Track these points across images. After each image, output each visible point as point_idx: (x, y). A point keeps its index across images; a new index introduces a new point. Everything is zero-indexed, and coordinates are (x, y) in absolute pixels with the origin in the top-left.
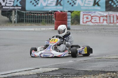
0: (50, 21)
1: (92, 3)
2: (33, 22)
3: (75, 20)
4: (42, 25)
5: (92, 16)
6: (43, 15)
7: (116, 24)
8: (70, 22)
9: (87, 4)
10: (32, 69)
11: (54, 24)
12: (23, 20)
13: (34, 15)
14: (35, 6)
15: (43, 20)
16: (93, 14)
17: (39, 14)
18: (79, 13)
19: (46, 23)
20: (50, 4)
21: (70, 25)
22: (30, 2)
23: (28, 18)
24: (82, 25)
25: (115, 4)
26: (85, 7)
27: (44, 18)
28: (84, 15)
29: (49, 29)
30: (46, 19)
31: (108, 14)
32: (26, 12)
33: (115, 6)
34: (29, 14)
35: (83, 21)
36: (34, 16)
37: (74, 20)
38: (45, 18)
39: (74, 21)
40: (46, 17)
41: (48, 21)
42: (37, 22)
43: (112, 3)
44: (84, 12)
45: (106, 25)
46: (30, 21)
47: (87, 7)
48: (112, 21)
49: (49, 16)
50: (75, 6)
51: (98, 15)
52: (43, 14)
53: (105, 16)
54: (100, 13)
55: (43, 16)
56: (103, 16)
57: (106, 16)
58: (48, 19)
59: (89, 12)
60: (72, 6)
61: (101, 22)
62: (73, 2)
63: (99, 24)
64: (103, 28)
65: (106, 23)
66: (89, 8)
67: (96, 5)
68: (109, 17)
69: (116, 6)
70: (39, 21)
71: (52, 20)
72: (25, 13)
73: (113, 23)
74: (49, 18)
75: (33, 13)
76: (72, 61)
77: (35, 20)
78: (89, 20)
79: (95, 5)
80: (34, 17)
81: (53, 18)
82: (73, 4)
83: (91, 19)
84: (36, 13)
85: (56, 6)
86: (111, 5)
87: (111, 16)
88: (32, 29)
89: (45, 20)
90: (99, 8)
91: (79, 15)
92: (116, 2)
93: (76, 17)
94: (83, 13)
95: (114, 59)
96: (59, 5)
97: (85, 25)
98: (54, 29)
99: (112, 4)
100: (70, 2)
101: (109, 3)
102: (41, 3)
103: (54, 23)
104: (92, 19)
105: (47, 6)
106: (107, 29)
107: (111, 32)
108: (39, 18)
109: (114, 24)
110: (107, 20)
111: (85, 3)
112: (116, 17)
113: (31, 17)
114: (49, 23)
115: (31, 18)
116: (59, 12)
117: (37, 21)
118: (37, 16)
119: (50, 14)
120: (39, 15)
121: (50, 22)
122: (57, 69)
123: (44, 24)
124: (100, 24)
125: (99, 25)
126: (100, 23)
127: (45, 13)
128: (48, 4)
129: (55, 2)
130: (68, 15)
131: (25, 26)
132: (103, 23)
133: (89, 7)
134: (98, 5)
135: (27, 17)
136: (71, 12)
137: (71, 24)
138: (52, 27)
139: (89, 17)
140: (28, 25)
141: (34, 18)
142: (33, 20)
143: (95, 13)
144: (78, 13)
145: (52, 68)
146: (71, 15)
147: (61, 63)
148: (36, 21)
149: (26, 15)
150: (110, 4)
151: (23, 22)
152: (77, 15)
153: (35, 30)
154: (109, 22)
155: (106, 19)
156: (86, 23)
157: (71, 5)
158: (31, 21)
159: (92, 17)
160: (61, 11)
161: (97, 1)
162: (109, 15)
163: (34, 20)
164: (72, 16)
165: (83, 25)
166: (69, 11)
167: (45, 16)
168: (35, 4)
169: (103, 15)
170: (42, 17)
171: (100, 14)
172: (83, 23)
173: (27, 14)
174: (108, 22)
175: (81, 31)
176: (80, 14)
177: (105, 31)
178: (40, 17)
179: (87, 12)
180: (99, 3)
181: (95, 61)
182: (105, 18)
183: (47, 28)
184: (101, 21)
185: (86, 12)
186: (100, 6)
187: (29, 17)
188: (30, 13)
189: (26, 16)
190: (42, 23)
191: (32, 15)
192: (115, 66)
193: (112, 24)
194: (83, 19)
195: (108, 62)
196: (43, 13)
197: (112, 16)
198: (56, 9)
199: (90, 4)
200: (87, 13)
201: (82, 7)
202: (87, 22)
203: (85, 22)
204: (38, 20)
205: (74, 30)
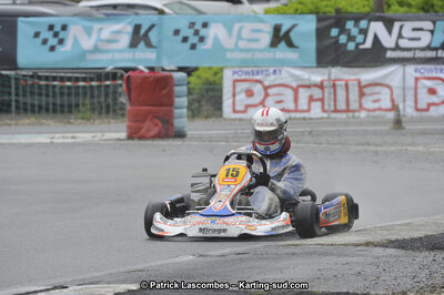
0: (108, 106)
1: (267, 38)
2: (44, 111)
3: (203, 103)
4: (79, 121)
5: (266, 83)
6: (82, 84)
7: (356, 114)
8: (185, 111)
9: (250, 40)
10: (38, 289)
11: (126, 119)
12: (9, 105)
13: (47, 86)
14: (52, 49)
15: (84, 105)
16: (272, 77)
17: (69, 79)
18: (219, 76)
19: (96, 113)
20: (109, 41)
21: (185, 119)
22: (32, 34)
23: (24, 96)
24: (230, 120)
25: (351, 38)
26: (242, 50)
27: (88, 96)
28: (235, 81)
29: (108, 136)
30: (96, 100)
31: (326, 77)
32: (19, 72)
33: (351, 46)
34: (30, 82)
35: (234, 103)
36: (47, 90)
37: (199, 102)
38: (92, 97)
39: (200, 106)
40: (96, 93)
41: (104, 105)
42: (62, 112)
43: (339, 34)
44: (237, 70)
45: (322, 118)
46: (33, 105)
47: (248, 50)
48: (342, 105)
49: (107, 86)
50: (201, 47)
51: (290, 79)
52: (84, 79)
53: (316, 86)
54: (298, 72)
55: (84, 87)
56: (307, 83)
57: (321, 86)
58: (103, 99)
59: (255, 69)
60: (193, 47)
61: (300, 108)
62: (197, 33)
63: (293, 115)
64: (308, 129)
65: (320, 110)
66: (256, 57)
67: (283, 45)
68: (332, 90)
69: (358, 45)
70: (70, 106)
71: (115, 104)
72: (16, 79)
73: (348, 110)
74: (107, 95)
75: (47, 78)
76: (191, 257)
77: (54, 105)
78: (257, 99)
79: (279, 42)
80: (51, 94)
81: (120, 94)
82: (194, 40)
83: (262, 97)
84: (54, 79)
85: (133, 49)
86: (337, 41)
87: (337, 83)
88: (43, 139)
89: (92, 104)
90: (291, 55)
91: (218, 81)
92: (354, 31)
93: (207, 90)
94: (234, 73)
95: (349, 245)
96: (142, 44)
97: (240, 120)
98: (123, 135)
99: (343, 38)
100: (185, 35)
101: (329, 36)
102: (76, 39)
103: (126, 113)
104: (267, 95)
105: (96, 50)
106: (325, 132)
107: (339, 144)
108: (69, 95)
109: (351, 114)
110: (322, 100)
111: (239, 37)
112: (356, 89)
113: (36, 91)
114: (107, 112)
115: (36, 97)
116: (142, 72)
117: (62, 106)
118: (61, 87)
119: (107, 79)
120: (68, 84)
121: (111, 108)
122: (134, 287)
123: (88, 120)
124: (298, 115)
125: (295, 119)
126: (296, 111)
127: (92, 76)
128: (101, 41)
129: (128, 33)
130: (176, 82)
131: (16, 125)
132: (308, 111)
133: (254, 50)
134: (290, 44)
135: (21, 93)
136: (189, 71)
137: (188, 117)
138: (116, 131)
139: (258, 89)
140: (27, 121)
141: (47, 96)
142: (44, 104)
143: (277, 76)
144: (216, 74)
145: (114, 282)
146: (189, 83)
147: (147, 265)
148: (58, 108)
149: (17, 84)
150: (332, 41)
151: (8, 111)
152: (209, 83)
153: (55, 141)
154: (332, 108)
155: (321, 96)
156: (245, 111)
157: (188, 45)
158: (37, 109)
159: (266, 88)
160: (152, 69)
161: (284, 30)
162: (329, 80)
163: (48, 104)
164: (191, 86)
165: (234, 120)
166: (181, 69)
167: (92, 87)
168: (53, 41)
169: (309, 80)
170: (81, 91)
171: (297, 78)
172: (235, 111)
173: (21, 81)
174: (326, 108)
175: (227, 142)
176: (222, 78)
177: (315, 143)
178: (73, 90)
179: (249, 69)
180: (292, 35)
181: (278, 257)
182: (317, 93)
183: (99, 135)
184: (303, 103)
185: (246, 69)
186: (296, 47)
187: (28, 94)
188: (32, 77)
189: (17, 88)
190: (80, 115)
191: (43, 83)
192: (352, 272)
193: (344, 116)
194: (234, 95)
195: (325, 260)
196: (83, 75)
197: (343, 83)
198: (133, 61)
199: (257, 40)
200: (248, 73)
201: (231, 51)
202: (247, 106)
203: (243, 108)
204: (66, 103)
205: (201, 139)
